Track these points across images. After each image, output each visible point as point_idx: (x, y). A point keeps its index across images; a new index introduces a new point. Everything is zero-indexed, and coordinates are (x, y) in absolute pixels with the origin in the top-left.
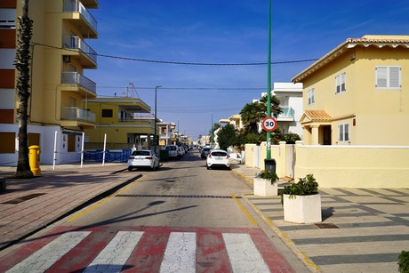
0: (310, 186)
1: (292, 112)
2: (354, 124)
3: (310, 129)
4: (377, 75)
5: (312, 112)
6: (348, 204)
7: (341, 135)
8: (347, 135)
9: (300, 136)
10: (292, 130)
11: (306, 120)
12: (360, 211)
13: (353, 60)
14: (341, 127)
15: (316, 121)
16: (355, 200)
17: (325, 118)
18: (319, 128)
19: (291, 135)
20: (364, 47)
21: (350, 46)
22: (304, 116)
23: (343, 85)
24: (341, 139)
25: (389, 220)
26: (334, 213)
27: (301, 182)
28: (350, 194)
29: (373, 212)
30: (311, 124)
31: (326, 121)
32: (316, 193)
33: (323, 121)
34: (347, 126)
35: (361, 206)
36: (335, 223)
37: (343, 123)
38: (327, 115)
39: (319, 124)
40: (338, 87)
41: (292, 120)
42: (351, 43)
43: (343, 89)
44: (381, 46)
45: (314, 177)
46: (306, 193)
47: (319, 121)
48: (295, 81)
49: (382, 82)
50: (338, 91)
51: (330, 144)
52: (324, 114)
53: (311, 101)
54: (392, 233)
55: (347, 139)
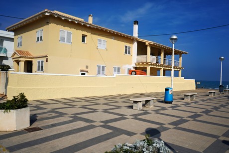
0: (21, 101)
1: (6, 51)
2: (47, 61)
3: (18, 62)
4: (60, 34)
5: (20, 51)
6: (45, 111)
7: (39, 67)
8: (42, 67)
9: (11, 67)
10: (5, 62)
11: (16, 56)
12: (54, 114)
13: (48, 23)
14: (39, 62)
15: (23, 57)
16: (49, 107)
17: (29, 56)
18: (25, 62)
19: (4, 66)
20: (55, 17)
21: (47, 14)
22: (15, 53)
23: (41, 37)
24: (39, 70)
25: (71, 119)
26: (37, 118)
27: (15, 99)
28: (45, 103)
29: (62, 115)
30: (19, 59)
31: (30, 58)
32: (26, 106)
33: (27, 58)
34: (42, 62)
35: (53, 111)
36: (39, 126)
37: (40, 60)
38: (30, 55)
39: (24, 59)
40: (38, 38)
41: (5, 56)
42: (48, 12)
43: (41, 40)
44: (63, 19)
45: (25, 94)
46: (19, 107)
47: (25, 57)
48: (9, 30)
49: (63, 39)
50: (38, 40)
51: (31, 72)
52: (28, 53)
53: (19, 44)
54: (75, 128)
55: (42, 70)
